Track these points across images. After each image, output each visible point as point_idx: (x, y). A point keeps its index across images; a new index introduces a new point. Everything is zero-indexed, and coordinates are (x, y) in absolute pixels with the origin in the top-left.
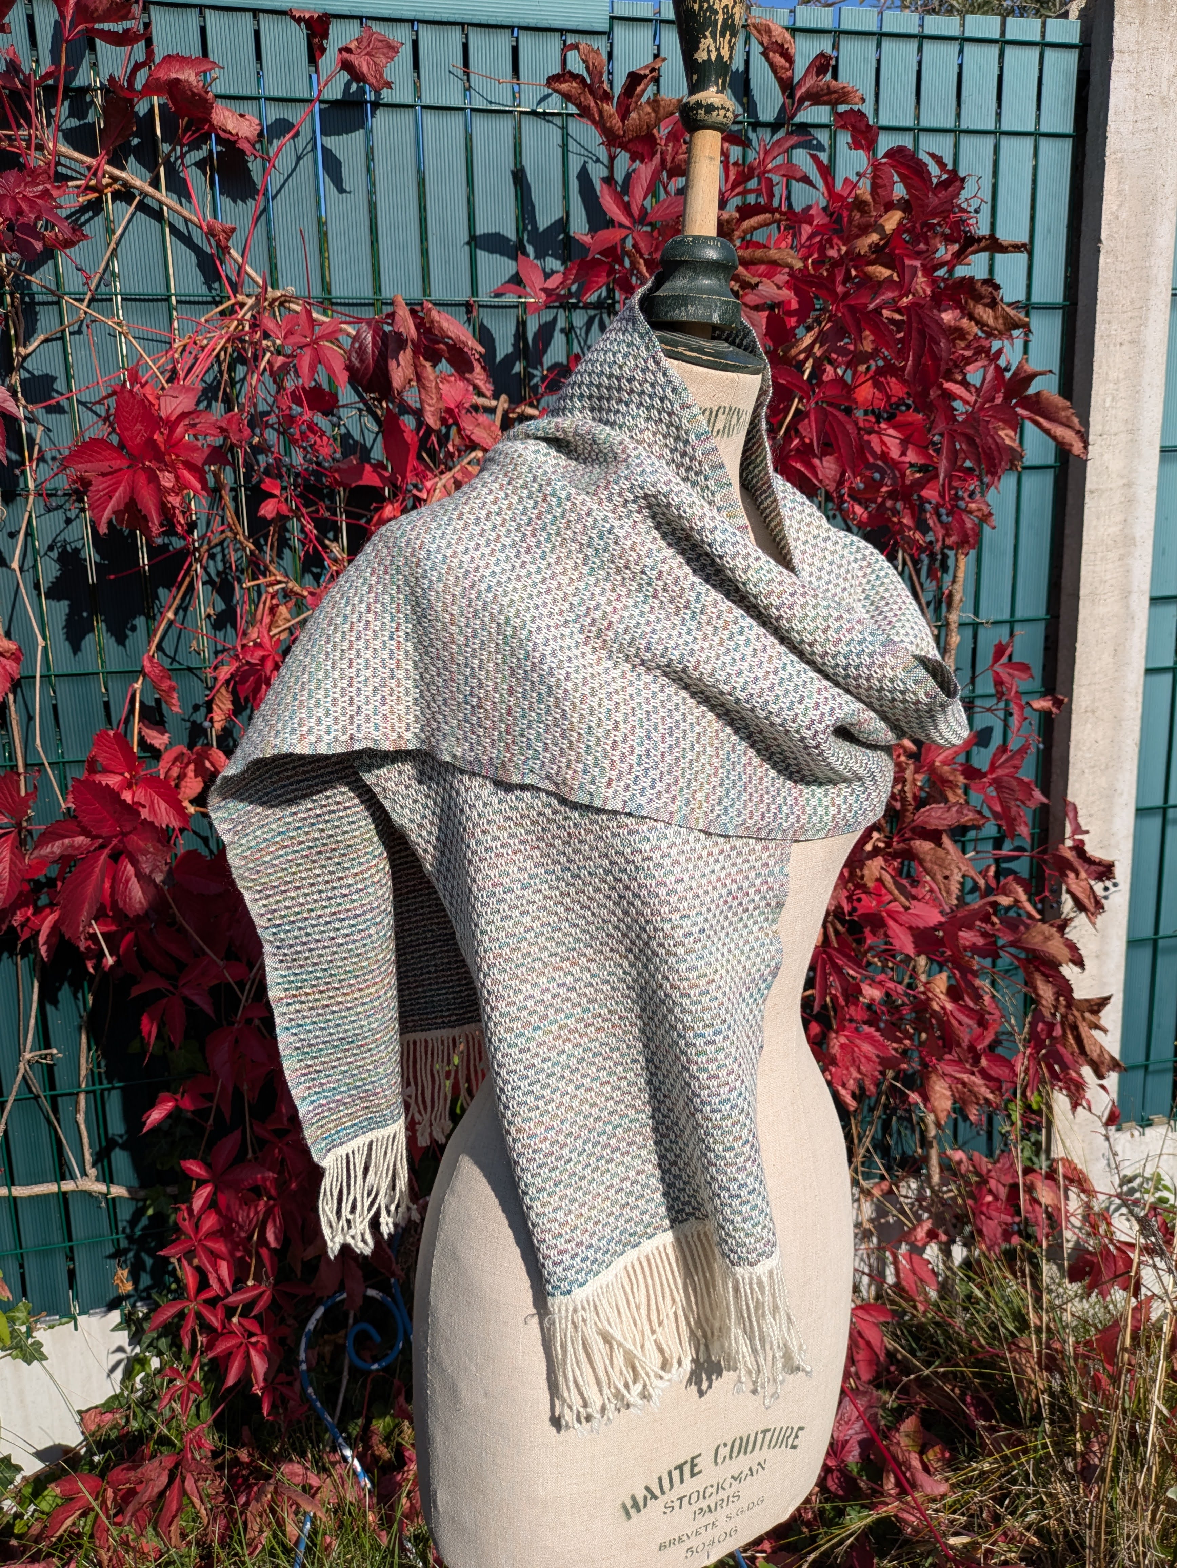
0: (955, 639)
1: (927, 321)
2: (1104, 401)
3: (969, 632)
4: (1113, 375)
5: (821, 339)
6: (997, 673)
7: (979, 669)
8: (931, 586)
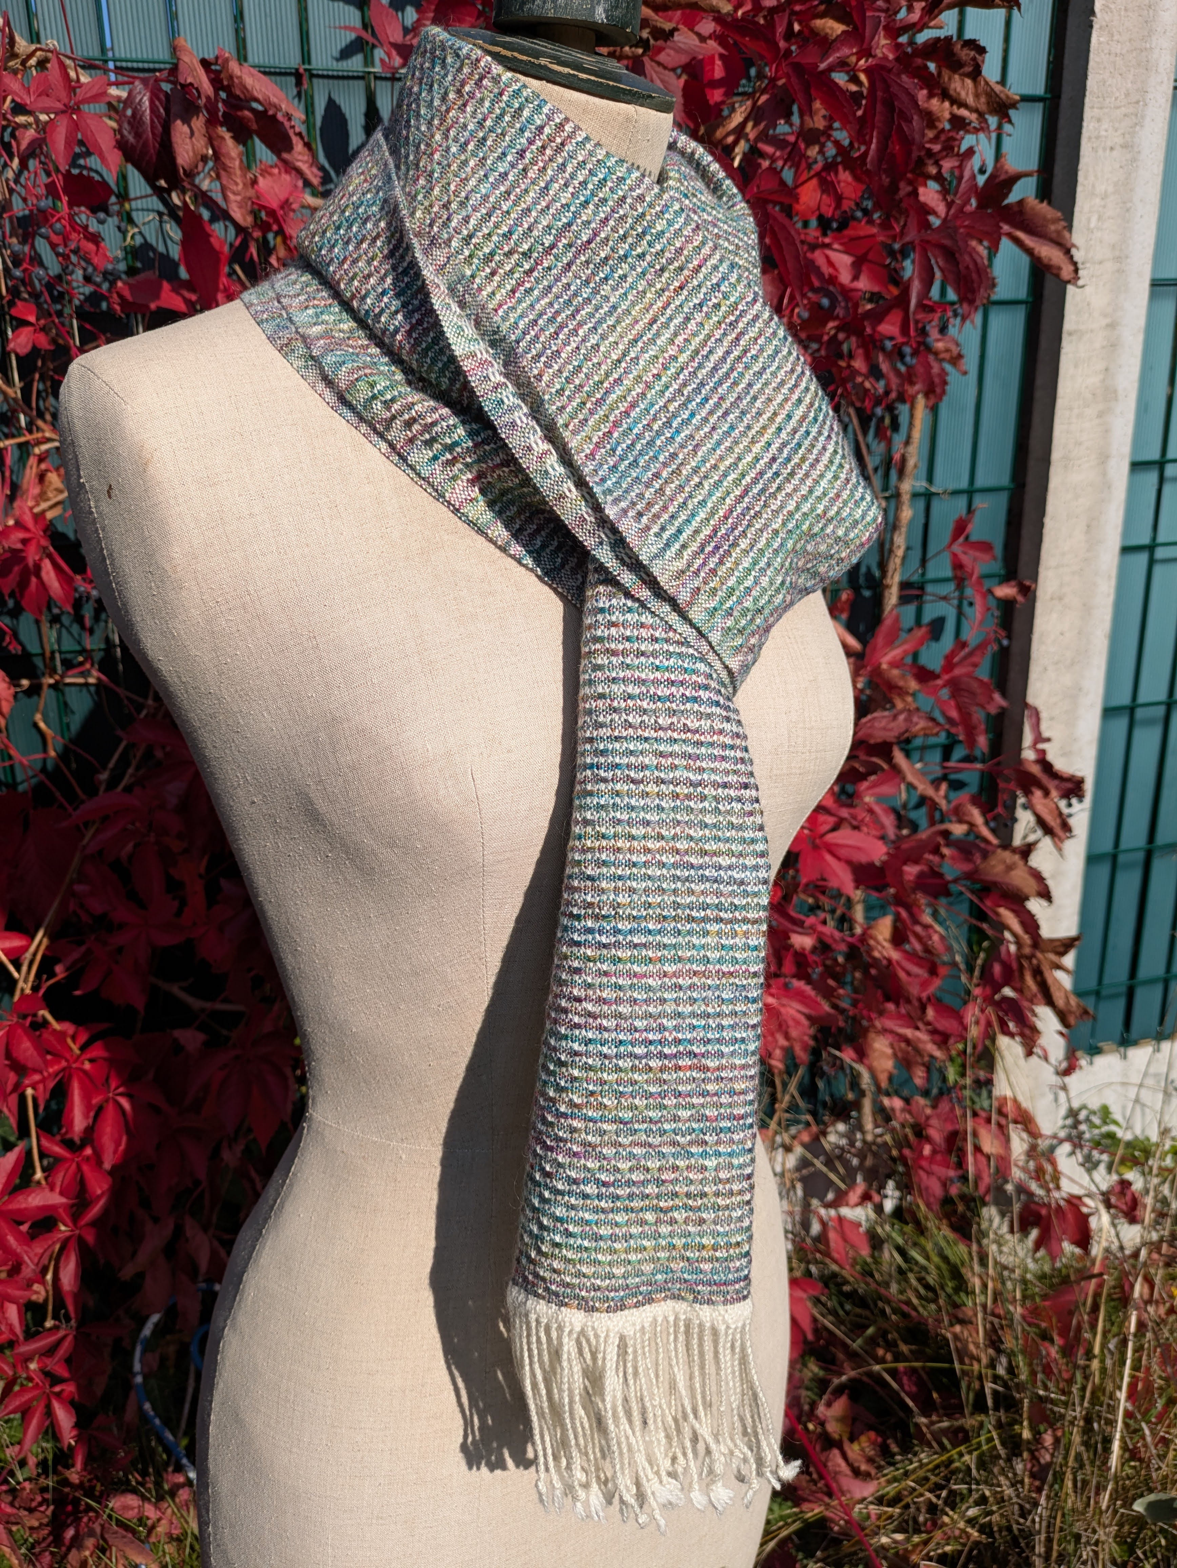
0: (906, 513)
1: (895, 89)
2: (1089, 220)
3: (921, 504)
4: (1101, 188)
5: (755, 115)
6: (955, 555)
7: (932, 550)
8: (879, 448)
